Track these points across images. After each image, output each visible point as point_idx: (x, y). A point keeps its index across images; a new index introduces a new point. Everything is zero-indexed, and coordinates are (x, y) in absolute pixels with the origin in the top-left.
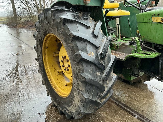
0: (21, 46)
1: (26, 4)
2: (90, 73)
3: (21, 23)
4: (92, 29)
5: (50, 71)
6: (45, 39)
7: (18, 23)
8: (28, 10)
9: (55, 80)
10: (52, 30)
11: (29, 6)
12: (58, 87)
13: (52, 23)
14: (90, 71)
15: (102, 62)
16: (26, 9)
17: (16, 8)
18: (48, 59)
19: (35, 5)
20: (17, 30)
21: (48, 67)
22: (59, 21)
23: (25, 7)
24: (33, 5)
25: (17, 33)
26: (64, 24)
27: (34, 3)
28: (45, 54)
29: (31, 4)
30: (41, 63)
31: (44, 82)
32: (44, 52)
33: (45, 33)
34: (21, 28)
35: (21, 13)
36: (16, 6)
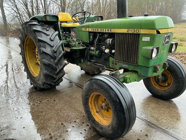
0: (10, 52)
1: (17, 11)
2: (47, 60)
3: (12, 32)
4: (50, 36)
5: (29, 62)
6: (26, 40)
7: (8, 31)
8: (18, 17)
9: (32, 68)
10: (29, 35)
11: (20, 13)
12: (34, 72)
13: (29, 31)
14: (47, 58)
15: (55, 54)
16: (17, 16)
17: (5, 15)
18: (28, 53)
19: (27, 12)
20: (7, 39)
21: (28, 59)
22: (32, 30)
23: (16, 14)
24: (25, 12)
25: (7, 41)
26: (34, 33)
27: (26, 10)
28: (26, 50)
29: (22, 11)
30: (23, 56)
31: (25, 70)
32: (26, 48)
33: (26, 36)
34: (12, 36)
35: (12, 21)
36: (6, 13)
